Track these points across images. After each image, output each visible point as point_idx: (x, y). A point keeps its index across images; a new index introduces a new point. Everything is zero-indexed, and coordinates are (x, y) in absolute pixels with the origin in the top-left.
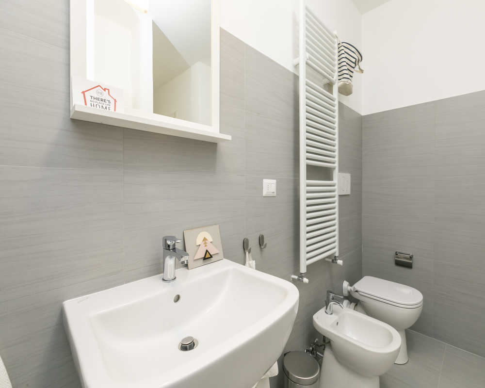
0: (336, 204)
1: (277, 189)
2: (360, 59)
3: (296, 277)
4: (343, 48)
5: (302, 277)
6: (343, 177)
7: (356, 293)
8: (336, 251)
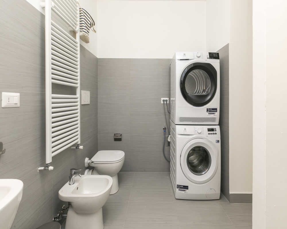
0: (79, 111)
1: (21, 101)
2: (93, 24)
3: (42, 168)
4: (82, 12)
5: (48, 167)
6: (85, 93)
7: (93, 163)
8: (79, 141)
